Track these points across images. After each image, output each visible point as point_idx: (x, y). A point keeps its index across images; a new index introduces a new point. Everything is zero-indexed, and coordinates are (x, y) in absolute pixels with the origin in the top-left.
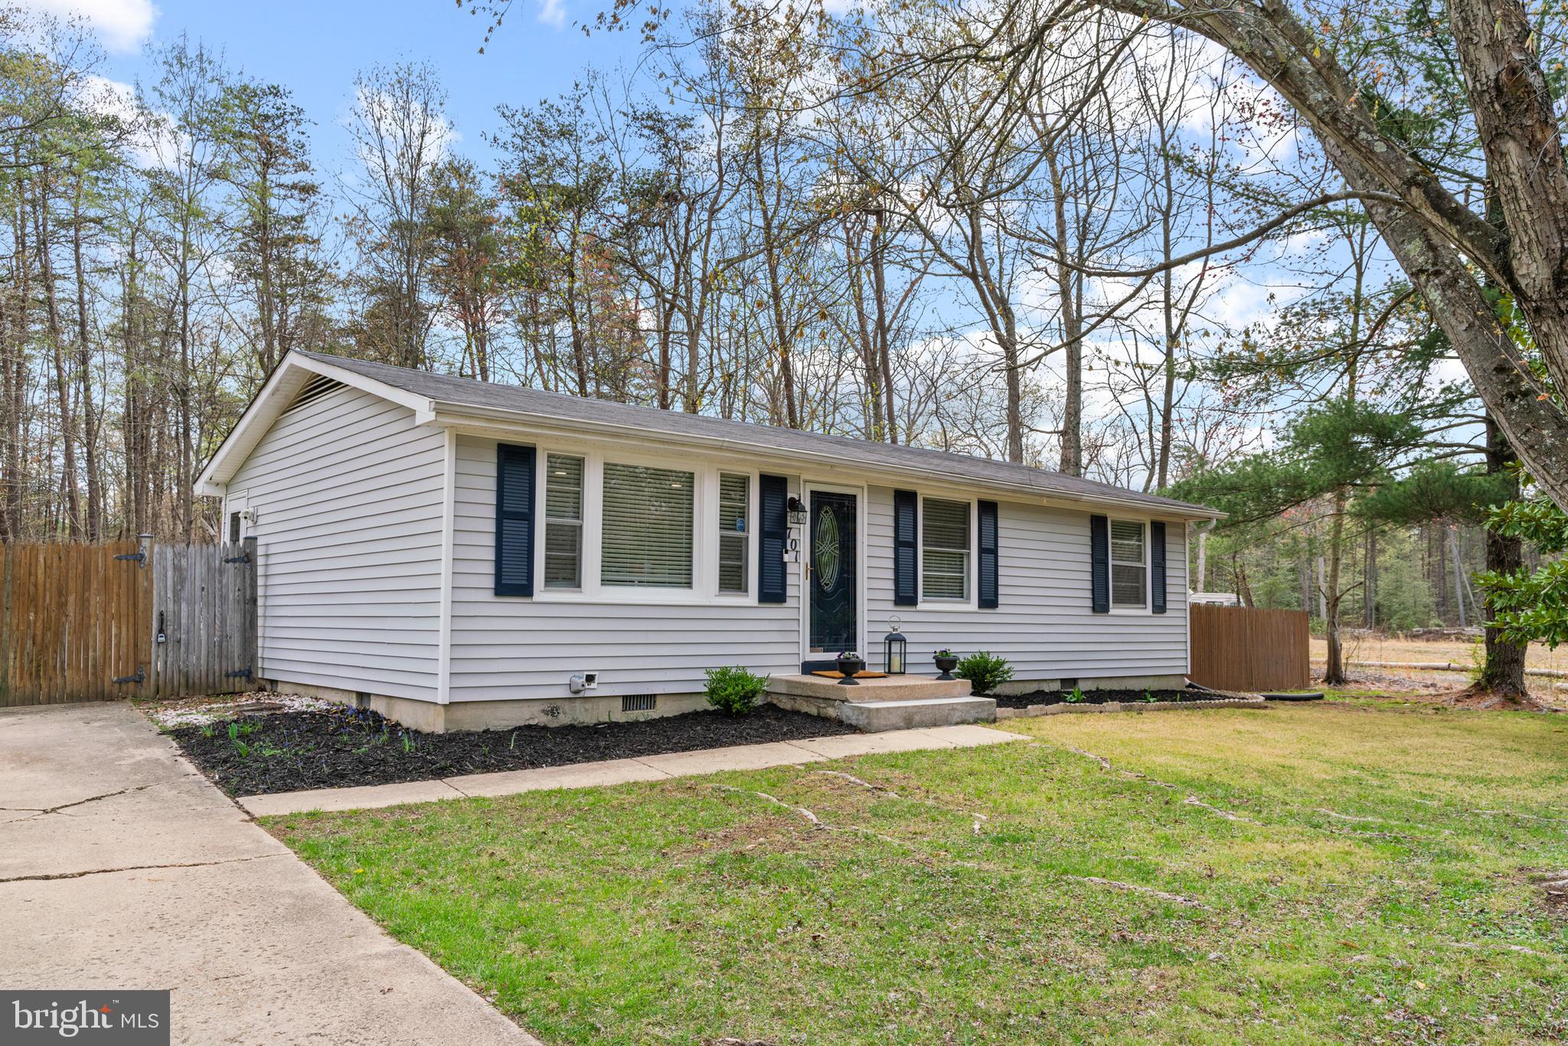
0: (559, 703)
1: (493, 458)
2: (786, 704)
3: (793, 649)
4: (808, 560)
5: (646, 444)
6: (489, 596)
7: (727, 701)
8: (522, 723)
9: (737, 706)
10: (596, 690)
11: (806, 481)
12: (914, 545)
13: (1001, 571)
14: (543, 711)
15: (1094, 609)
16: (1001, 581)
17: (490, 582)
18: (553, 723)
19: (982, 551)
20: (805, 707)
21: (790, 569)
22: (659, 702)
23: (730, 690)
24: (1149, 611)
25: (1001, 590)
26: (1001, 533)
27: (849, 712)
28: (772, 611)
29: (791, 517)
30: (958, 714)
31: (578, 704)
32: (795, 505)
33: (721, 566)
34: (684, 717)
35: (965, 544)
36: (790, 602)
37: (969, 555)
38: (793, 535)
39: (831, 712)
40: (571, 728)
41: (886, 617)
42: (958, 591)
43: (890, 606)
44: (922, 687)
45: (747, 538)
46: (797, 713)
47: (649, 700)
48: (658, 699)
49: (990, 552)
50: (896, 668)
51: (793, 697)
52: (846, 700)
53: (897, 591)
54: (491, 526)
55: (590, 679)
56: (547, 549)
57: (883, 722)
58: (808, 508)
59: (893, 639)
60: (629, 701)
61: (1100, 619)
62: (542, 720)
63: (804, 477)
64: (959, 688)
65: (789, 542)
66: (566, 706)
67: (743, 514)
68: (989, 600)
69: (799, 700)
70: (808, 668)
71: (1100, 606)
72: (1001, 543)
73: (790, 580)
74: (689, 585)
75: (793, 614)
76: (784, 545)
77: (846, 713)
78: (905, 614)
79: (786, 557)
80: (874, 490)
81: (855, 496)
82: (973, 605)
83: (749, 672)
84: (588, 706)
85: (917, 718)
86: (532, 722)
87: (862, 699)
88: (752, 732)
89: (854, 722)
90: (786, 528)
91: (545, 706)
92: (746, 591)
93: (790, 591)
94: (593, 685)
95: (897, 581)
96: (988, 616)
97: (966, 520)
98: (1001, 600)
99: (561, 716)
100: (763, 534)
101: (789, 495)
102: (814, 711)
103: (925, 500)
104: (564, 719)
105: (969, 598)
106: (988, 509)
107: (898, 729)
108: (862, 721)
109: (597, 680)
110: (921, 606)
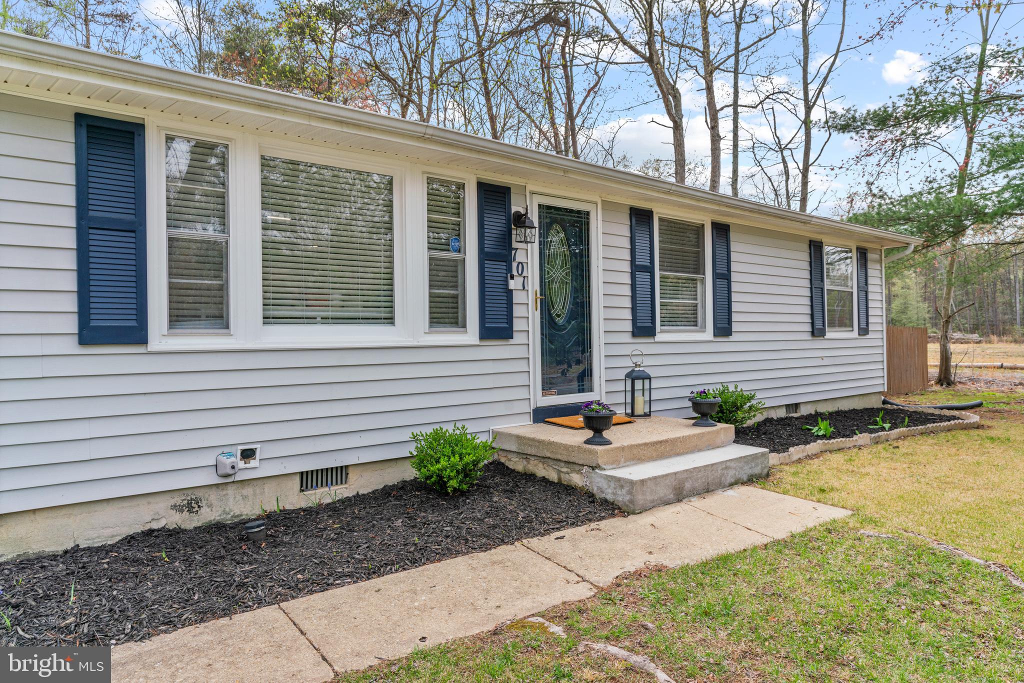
0: (200, 494)
1: (68, 132)
2: (517, 464)
3: (522, 394)
4: (537, 287)
5: (314, 123)
6: (71, 345)
7: (440, 477)
8: (138, 529)
9: (454, 483)
10: (257, 468)
11: (532, 193)
12: (650, 270)
13: (734, 297)
14: (174, 507)
15: (813, 334)
16: (735, 307)
17: (71, 325)
18: (189, 522)
19: (716, 276)
20: (541, 471)
21: (518, 297)
22: (353, 476)
23: (443, 462)
24: (855, 334)
25: (735, 317)
26: (734, 257)
27: (603, 484)
28: (496, 349)
29: (516, 234)
30: (731, 473)
31: (231, 491)
32: (520, 220)
33: (431, 296)
34: (386, 493)
35: (699, 268)
36: (518, 338)
37: (703, 281)
38: (520, 257)
39: (576, 479)
40: (217, 528)
41: (627, 350)
42: (692, 319)
43: (628, 338)
44: (684, 439)
45: (464, 261)
46: (530, 477)
47: (340, 473)
48: (350, 471)
49: (723, 277)
50: (640, 409)
51: (526, 456)
52: (598, 467)
53: (634, 321)
54: (70, 240)
55: (248, 454)
56: (171, 275)
57: (649, 497)
58: (536, 224)
59: (634, 376)
60: (308, 479)
61: (819, 343)
62: (174, 520)
63: (530, 187)
64: (722, 436)
65: (514, 265)
66: (213, 496)
67: (458, 231)
68: (723, 329)
69: (533, 461)
70: (541, 415)
71: (817, 332)
72: (734, 267)
73: (517, 311)
74: (390, 320)
75: (521, 352)
76: (509, 269)
77: (597, 483)
78: (643, 346)
79: (512, 284)
80: (608, 206)
81: (588, 213)
82: (708, 334)
83: (471, 428)
84: (248, 491)
85: (688, 486)
86: (155, 526)
87: (617, 464)
88: (475, 526)
89: (610, 497)
90: (510, 248)
91: (178, 500)
92: (464, 326)
93: (518, 325)
94: (253, 463)
95: (634, 309)
96: (724, 345)
97: (700, 243)
98: (735, 327)
99: (205, 510)
100: (484, 256)
101: (514, 209)
102: (553, 476)
103: (661, 219)
104: (208, 515)
105: (704, 327)
106: (722, 230)
107: (668, 503)
108: (621, 497)
109: (258, 455)
110: (659, 337)
